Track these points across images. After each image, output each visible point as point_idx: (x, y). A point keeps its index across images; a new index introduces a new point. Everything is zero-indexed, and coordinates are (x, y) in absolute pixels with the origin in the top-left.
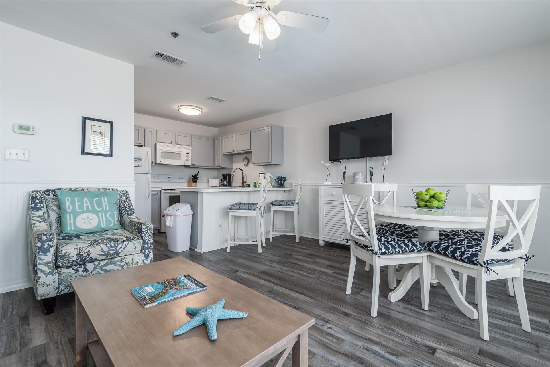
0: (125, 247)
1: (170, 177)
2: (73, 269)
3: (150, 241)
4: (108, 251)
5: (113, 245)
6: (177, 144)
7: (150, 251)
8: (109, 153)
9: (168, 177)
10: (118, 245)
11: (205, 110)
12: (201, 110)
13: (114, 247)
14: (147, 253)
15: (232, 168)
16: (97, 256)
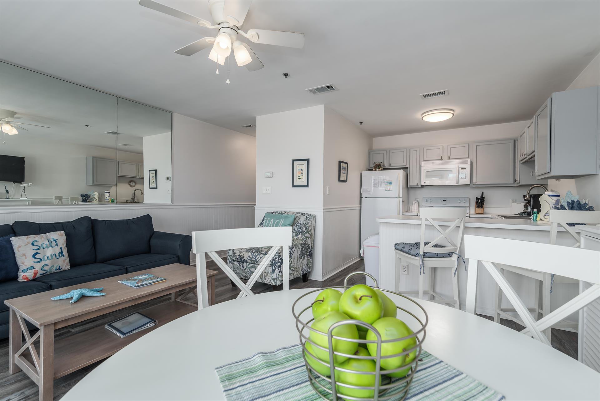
0: (260, 259)
1: (446, 201)
2: (239, 264)
3: (276, 259)
4: (251, 258)
5: (255, 254)
6: (449, 159)
7: (276, 268)
8: (306, 185)
9: (444, 201)
10: (257, 255)
11: (458, 111)
12: (452, 112)
13: (255, 256)
14: (274, 268)
15: (548, 184)
16: (247, 260)
